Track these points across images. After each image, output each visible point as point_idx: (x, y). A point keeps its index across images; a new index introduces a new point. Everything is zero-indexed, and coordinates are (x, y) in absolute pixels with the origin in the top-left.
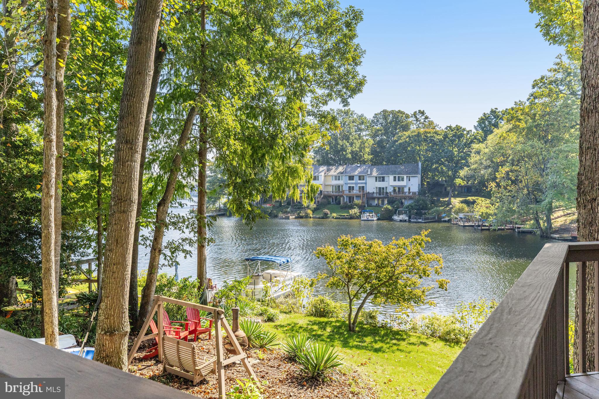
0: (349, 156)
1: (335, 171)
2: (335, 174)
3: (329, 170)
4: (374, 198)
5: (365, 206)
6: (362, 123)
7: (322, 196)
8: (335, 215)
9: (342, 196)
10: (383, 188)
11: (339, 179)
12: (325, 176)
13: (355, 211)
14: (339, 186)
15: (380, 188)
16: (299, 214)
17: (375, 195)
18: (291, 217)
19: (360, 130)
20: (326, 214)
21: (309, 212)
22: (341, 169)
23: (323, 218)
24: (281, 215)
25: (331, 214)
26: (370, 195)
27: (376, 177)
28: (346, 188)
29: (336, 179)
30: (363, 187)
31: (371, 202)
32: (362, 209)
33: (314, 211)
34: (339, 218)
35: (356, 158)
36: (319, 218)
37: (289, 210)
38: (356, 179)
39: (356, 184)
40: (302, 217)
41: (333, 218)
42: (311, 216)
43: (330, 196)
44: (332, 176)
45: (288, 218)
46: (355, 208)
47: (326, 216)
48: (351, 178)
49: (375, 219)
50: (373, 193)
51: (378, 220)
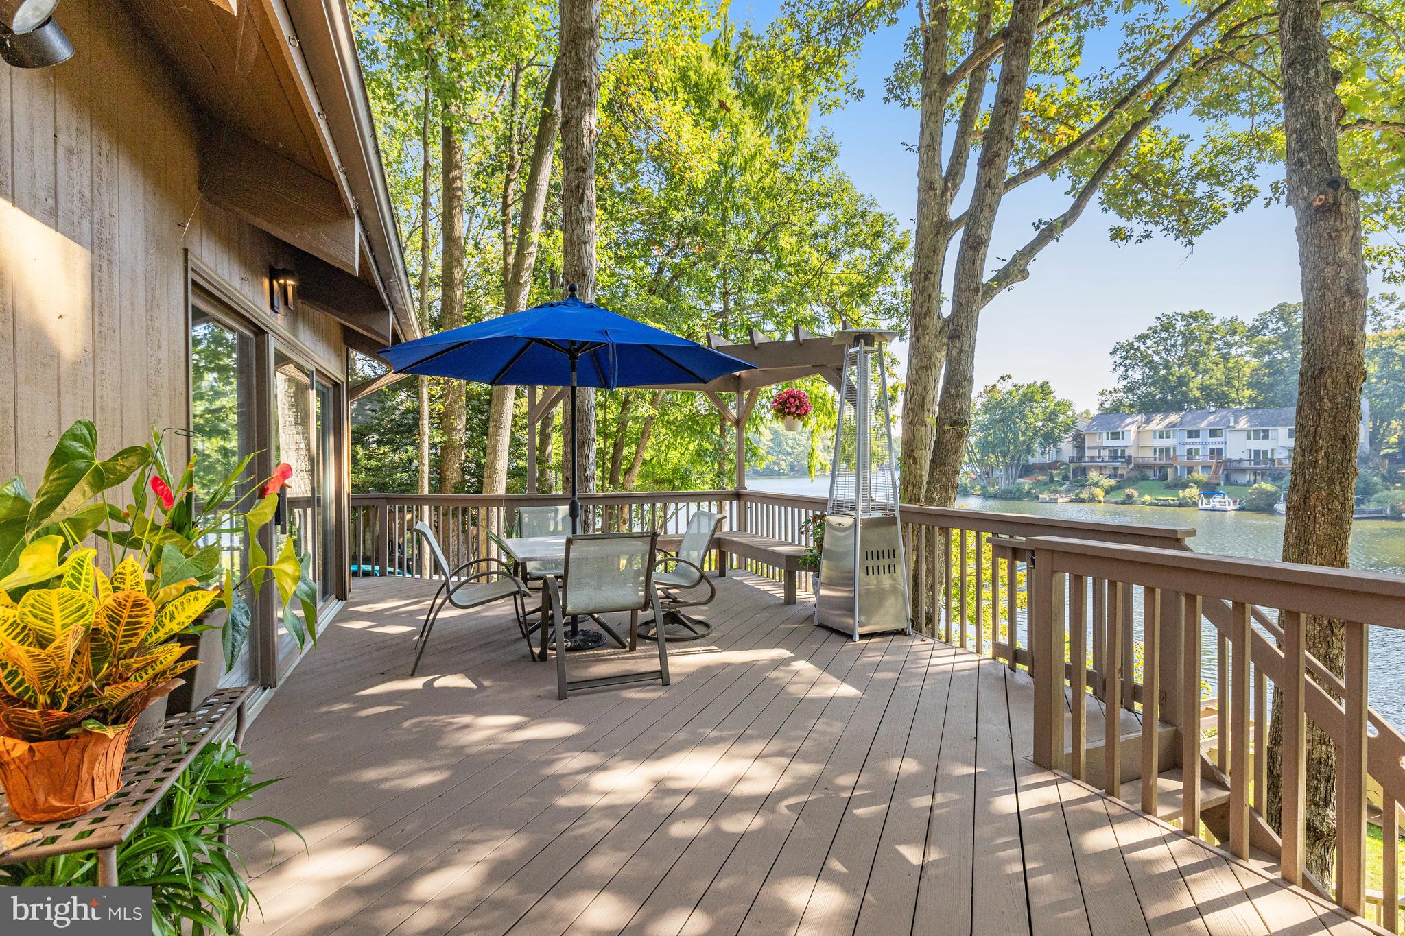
0: (1197, 393)
1: (1158, 422)
2: (1160, 427)
3: (1148, 421)
4: (1244, 471)
5: (1219, 485)
6: (1234, 333)
7: (1132, 466)
8: (1147, 498)
9: (1171, 466)
10: (1265, 453)
11: (1168, 437)
12: (1139, 432)
13: (1193, 492)
14: (1168, 449)
15: (1257, 452)
16: (1077, 495)
17: (1246, 465)
18: (1060, 500)
19: (1229, 345)
20: (1129, 497)
21: (1099, 493)
22: (1174, 418)
23: (1123, 503)
24: (1046, 496)
25: (1141, 495)
26: (1236, 466)
27: (1248, 432)
28: (1182, 452)
29: (1161, 437)
30: (1220, 451)
31: (1234, 477)
32: (1209, 490)
33: (1108, 492)
34: (1157, 505)
35: (1217, 397)
36: (1116, 503)
37: (1063, 488)
38: (1204, 436)
39: (1205, 444)
40: (1083, 501)
41: (1144, 503)
42: (1101, 498)
43: (1149, 467)
44: (1155, 431)
45: (1055, 501)
46: (1192, 487)
47: (1129, 500)
48: (1193, 434)
49: (1233, 507)
50: (1241, 460)
51: (1240, 509)
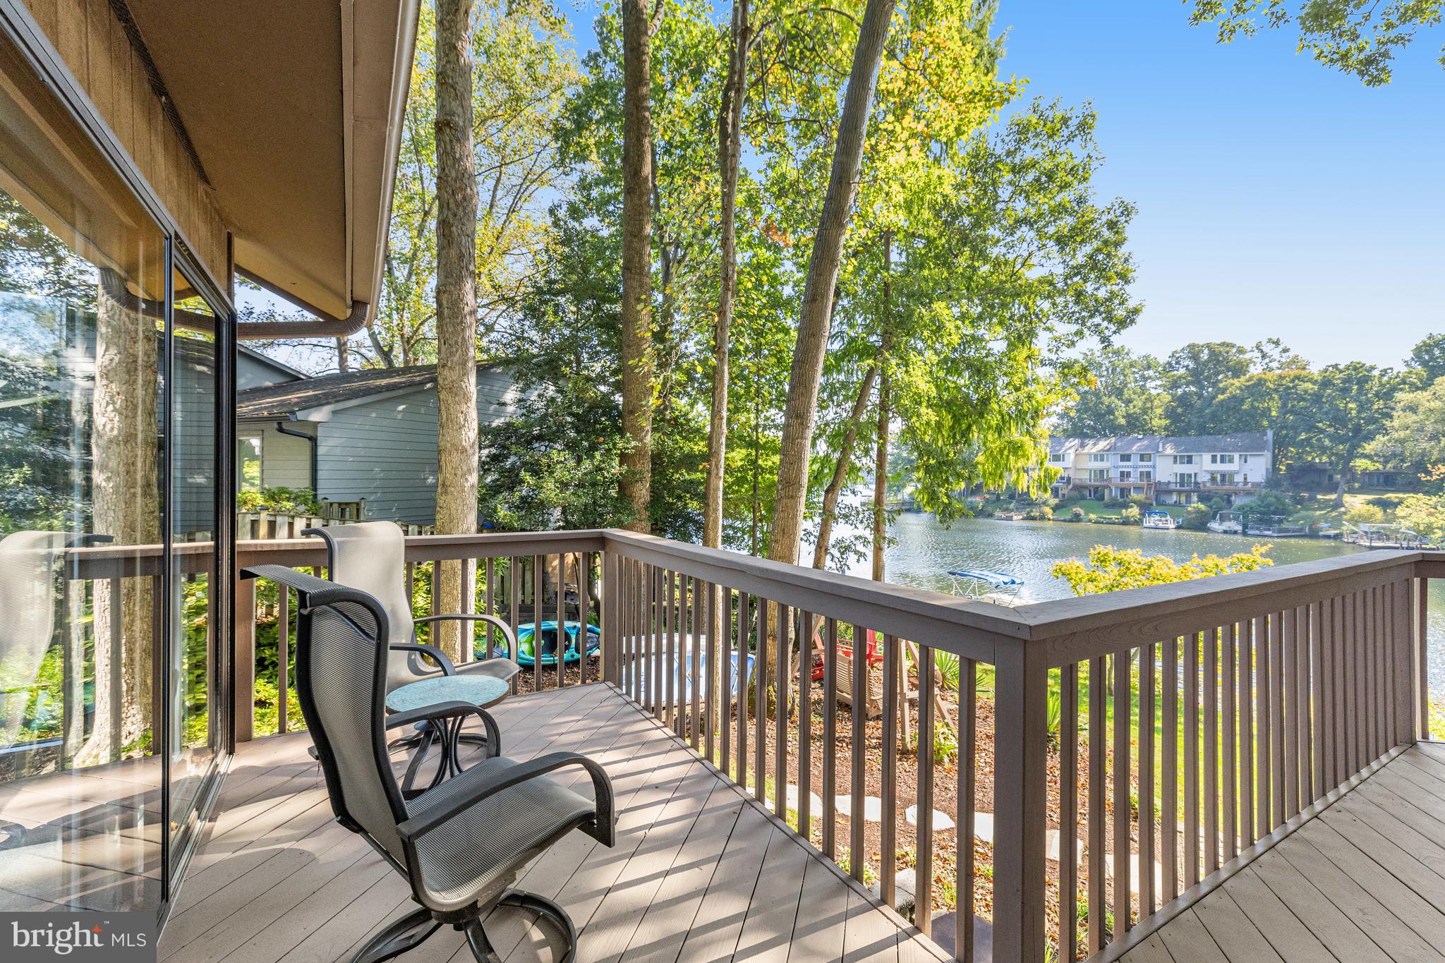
0: (1123, 421)
1: (1094, 446)
2: (1094, 450)
3: (1083, 446)
4: (1170, 492)
5: (1152, 504)
6: (1149, 368)
7: (1071, 486)
8: (1092, 516)
9: (1107, 487)
10: (1190, 476)
11: (1102, 460)
12: (1076, 455)
13: (1134, 511)
14: (1102, 471)
15: (1182, 475)
16: (1029, 513)
17: (1172, 487)
18: (1015, 518)
19: (1145, 379)
20: (1077, 515)
21: (1047, 510)
22: (1103, 444)
23: (1071, 521)
24: (998, 513)
25: (1087, 514)
26: (1163, 487)
27: (1175, 457)
28: (1114, 474)
29: (1096, 459)
30: (1148, 474)
31: (1163, 497)
32: (1146, 508)
33: (1055, 509)
34: (1102, 523)
35: (1135, 424)
36: (1064, 521)
37: (1012, 506)
38: (1135, 460)
39: (1135, 467)
40: (1034, 518)
41: (1090, 521)
42: (1050, 516)
43: (1085, 487)
44: (1090, 455)
45: (1010, 519)
46: (1132, 507)
47: (1077, 518)
48: (1126, 458)
49: (1172, 526)
50: (1169, 482)
51: (1178, 528)
